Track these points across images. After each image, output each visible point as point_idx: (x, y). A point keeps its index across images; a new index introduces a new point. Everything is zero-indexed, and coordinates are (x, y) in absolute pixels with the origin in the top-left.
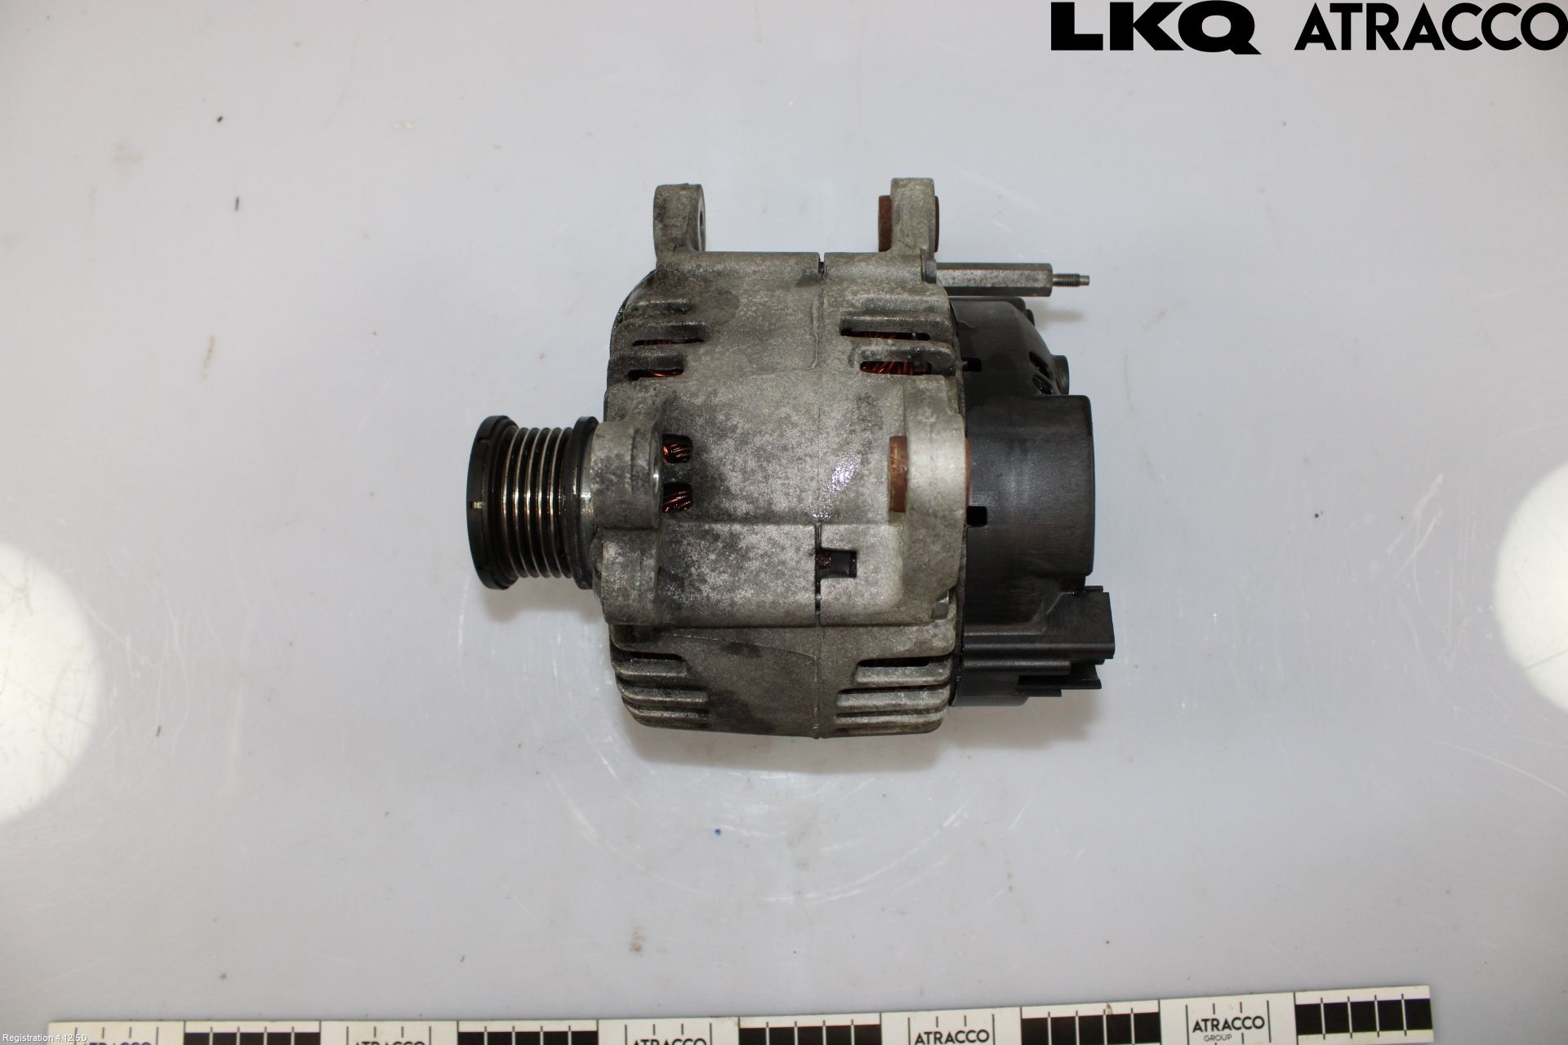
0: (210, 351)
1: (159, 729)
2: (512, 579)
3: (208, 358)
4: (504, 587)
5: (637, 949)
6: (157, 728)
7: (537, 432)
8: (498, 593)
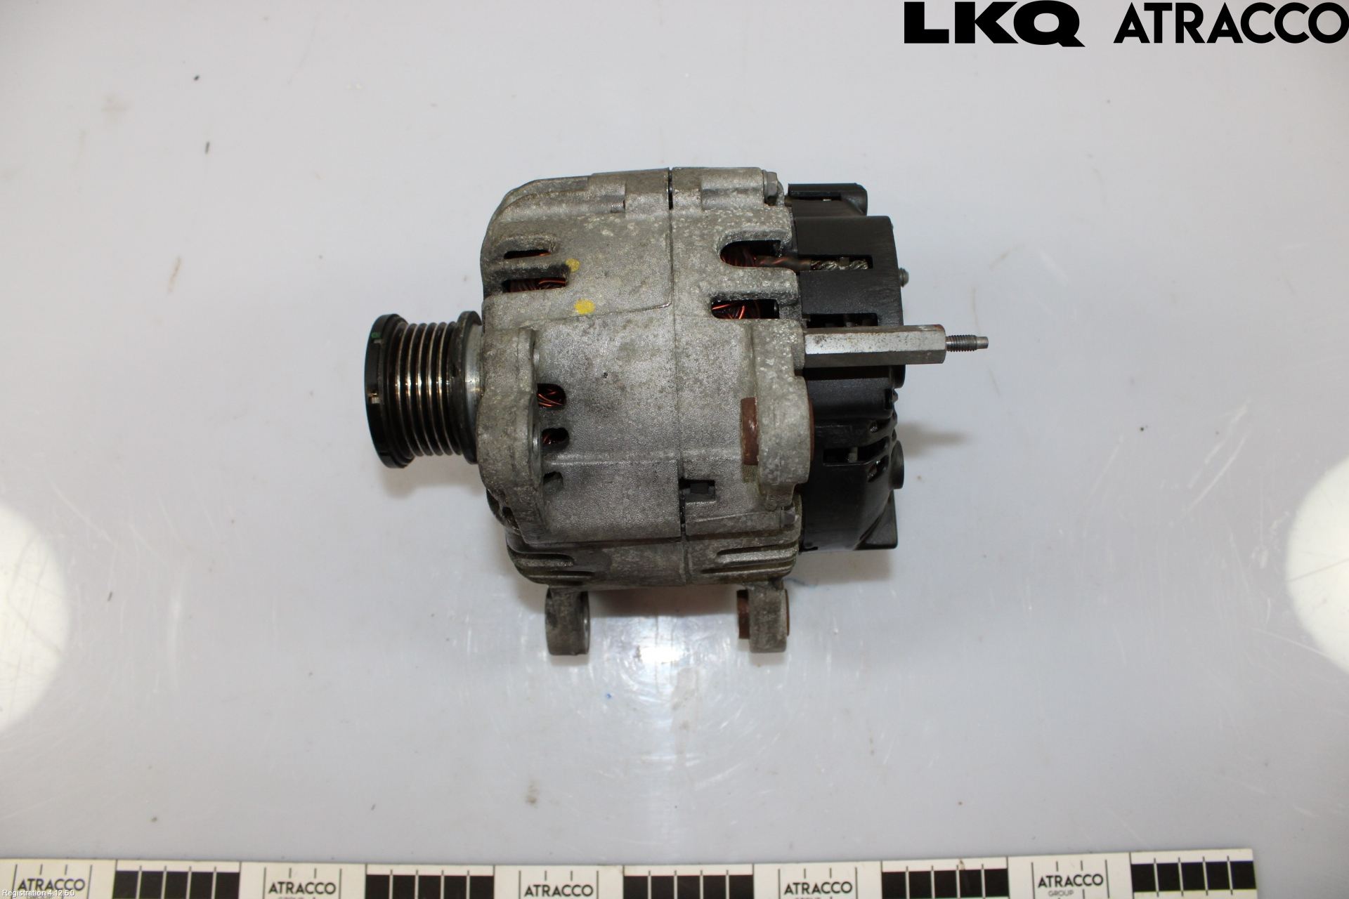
0: (177, 269)
1: (111, 595)
2: (410, 458)
3: (174, 275)
4: (402, 466)
5: (532, 801)
6: (108, 594)
7: (424, 327)
8: (397, 471)
